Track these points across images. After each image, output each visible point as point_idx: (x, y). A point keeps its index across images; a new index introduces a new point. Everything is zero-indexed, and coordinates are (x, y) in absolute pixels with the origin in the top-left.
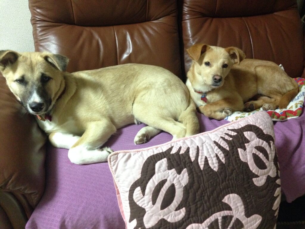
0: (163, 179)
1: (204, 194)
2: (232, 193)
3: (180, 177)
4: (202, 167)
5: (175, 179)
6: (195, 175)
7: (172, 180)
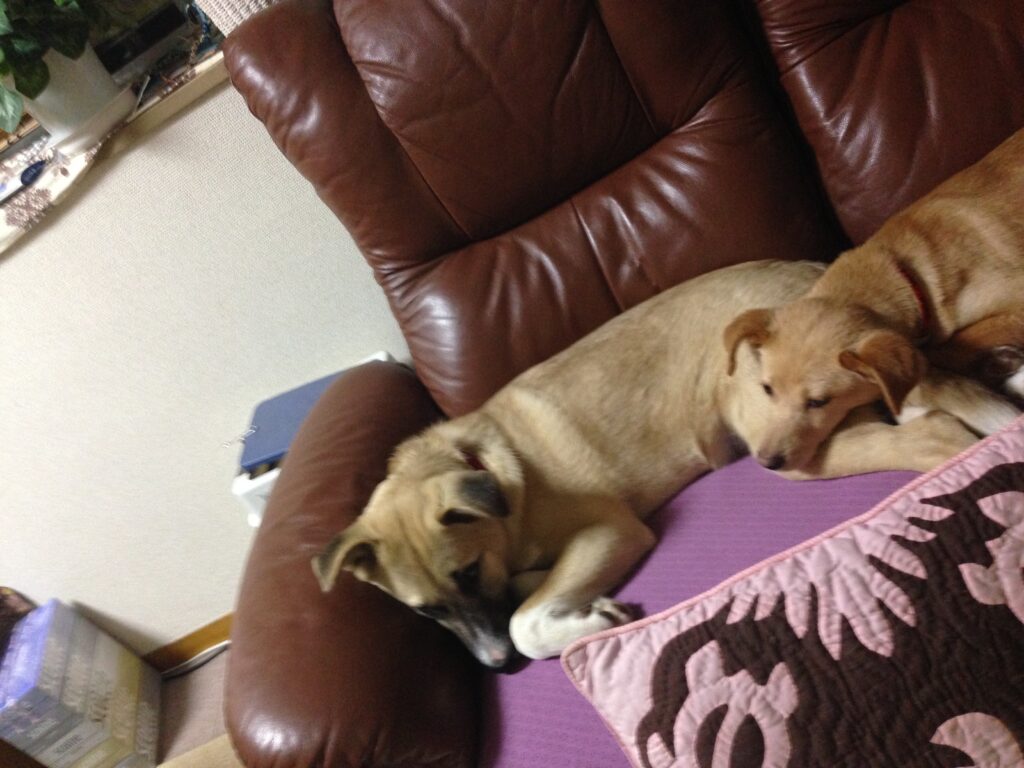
0: (716, 706)
1: (860, 733)
2: (963, 712)
3: (767, 692)
4: (835, 650)
5: (754, 701)
6: (817, 679)
7: (743, 705)
